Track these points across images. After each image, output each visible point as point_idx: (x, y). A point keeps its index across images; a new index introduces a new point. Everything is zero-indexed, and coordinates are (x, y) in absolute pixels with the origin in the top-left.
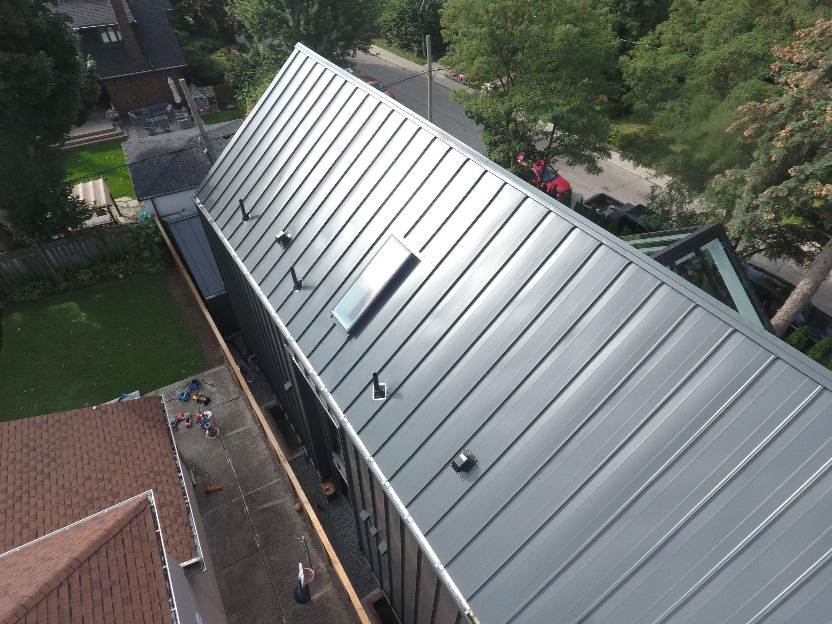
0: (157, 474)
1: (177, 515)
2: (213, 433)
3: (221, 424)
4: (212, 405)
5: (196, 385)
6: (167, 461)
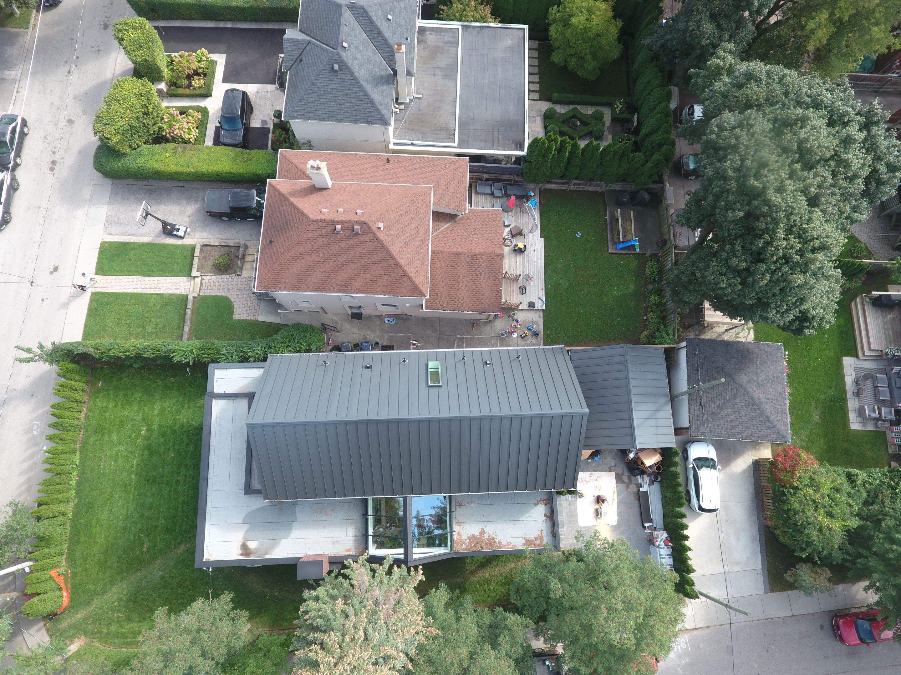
0: (462, 304)
1: (443, 307)
2: (502, 334)
3: (506, 339)
4: (519, 339)
5: (536, 335)
6: (467, 308)
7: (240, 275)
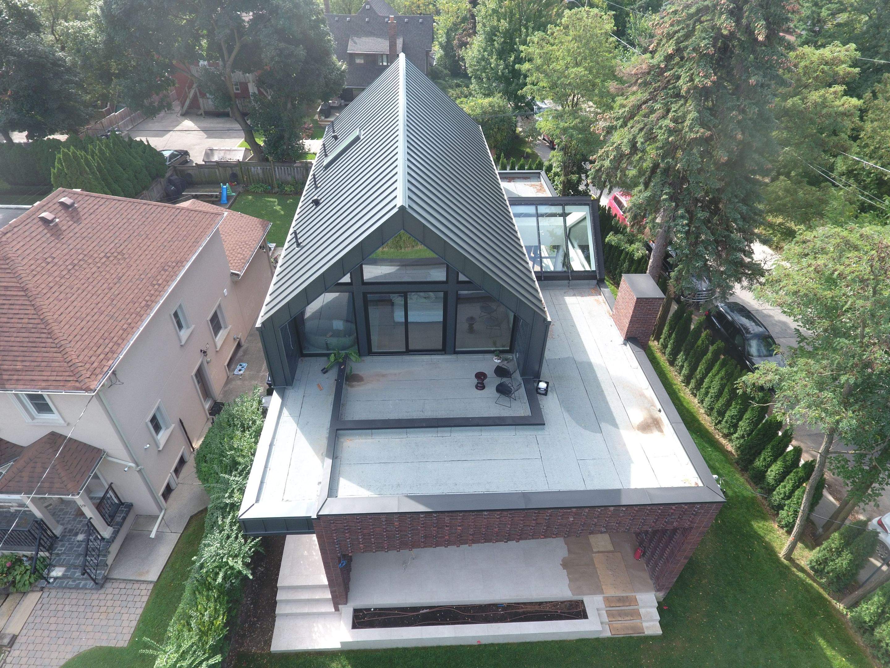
7: (14, 638)
